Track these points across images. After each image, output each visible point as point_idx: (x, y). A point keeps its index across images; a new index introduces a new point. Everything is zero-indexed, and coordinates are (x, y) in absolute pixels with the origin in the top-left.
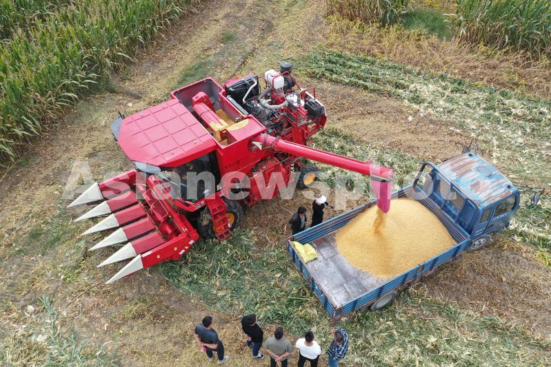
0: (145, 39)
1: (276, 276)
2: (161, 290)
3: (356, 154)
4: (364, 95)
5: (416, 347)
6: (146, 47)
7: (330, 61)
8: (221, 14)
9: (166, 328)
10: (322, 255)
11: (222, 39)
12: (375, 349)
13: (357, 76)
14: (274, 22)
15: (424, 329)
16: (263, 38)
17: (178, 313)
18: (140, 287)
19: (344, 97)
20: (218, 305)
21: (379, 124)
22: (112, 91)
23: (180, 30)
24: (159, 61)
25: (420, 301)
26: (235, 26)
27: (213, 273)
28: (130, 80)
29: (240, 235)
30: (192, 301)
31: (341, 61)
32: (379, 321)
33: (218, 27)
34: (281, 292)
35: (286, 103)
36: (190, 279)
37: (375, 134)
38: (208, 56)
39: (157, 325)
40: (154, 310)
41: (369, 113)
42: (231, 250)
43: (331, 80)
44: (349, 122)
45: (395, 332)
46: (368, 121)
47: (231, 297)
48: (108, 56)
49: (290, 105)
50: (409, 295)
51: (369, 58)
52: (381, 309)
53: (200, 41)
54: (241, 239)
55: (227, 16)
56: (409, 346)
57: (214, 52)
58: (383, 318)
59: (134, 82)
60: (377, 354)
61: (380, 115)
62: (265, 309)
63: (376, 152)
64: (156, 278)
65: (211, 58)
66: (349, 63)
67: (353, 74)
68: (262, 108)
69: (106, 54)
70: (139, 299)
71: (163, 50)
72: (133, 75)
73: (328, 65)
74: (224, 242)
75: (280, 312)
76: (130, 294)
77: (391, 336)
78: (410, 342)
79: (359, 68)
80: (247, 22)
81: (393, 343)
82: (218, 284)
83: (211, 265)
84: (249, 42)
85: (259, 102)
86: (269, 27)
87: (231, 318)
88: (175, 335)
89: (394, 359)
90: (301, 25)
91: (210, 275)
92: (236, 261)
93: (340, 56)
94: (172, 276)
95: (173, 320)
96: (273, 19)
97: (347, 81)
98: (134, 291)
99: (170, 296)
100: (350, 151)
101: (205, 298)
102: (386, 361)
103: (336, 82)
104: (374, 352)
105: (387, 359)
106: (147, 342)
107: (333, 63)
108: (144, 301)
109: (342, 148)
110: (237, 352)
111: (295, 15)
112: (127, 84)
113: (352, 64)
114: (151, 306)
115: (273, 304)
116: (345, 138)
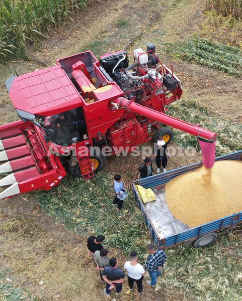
0: (57, 20)
1: (124, 211)
2: (34, 213)
3: (208, 123)
4: (224, 77)
5: (226, 280)
6: (57, 27)
7: (201, 48)
8: (120, 5)
9: (32, 241)
10: (160, 198)
11: (118, 25)
12: (192, 277)
13: (221, 61)
14: (162, 14)
15: (235, 267)
16: (150, 26)
17: (44, 231)
18: (19, 208)
19: (207, 77)
20: (75, 229)
21: (231, 101)
22: (26, 59)
23: (87, 16)
24: (65, 38)
25: (237, 245)
26: (130, 15)
27: (76, 204)
28: (41, 51)
29: (101, 177)
30: (56, 224)
31: (210, 48)
32: (199, 256)
33: (116, 15)
34: (126, 224)
35: (147, 76)
36: (57, 207)
37: (227, 109)
38: (104, 37)
39: (26, 238)
40: (26, 226)
41: (225, 92)
42: (93, 188)
43: (199, 63)
44: (207, 97)
45: (211, 266)
46: (224, 98)
47: (86, 223)
48: (24, 31)
49: (150, 77)
50: (228, 238)
51: (233, 47)
52: (204, 247)
53: (100, 25)
54: (103, 181)
55: (125, 7)
56: (221, 278)
57: (109, 34)
58: (203, 254)
59: (43, 53)
60: (192, 281)
61: (234, 94)
62: (110, 236)
63: (225, 123)
64: (32, 203)
65: (106, 39)
66: (216, 50)
67: (218, 60)
68: (126, 78)
69: (23, 30)
70: (16, 218)
71: (70, 30)
72: (44, 48)
73: (199, 50)
74: (89, 181)
75: (121, 240)
76: (11, 213)
77: (207, 269)
78: (222, 275)
79: (224, 55)
80: (140, 12)
81: (208, 274)
82: (78, 213)
83: (75, 198)
84: (138, 28)
85: (125, 73)
86: (157, 18)
87: (83, 240)
88: (38, 247)
89: (205, 287)
90: (184, 17)
91: (73, 205)
92: (95, 197)
93: (210, 44)
94: (45, 203)
95: (39, 236)
96: (162, 11)
97: (212, 64)
98: (14, 211)
99: (40, 218)
100: (203, 120)
101: (67, 222)
102: (199, 287)
103: (203, 65)
104: (191, 279)
105: (200, 286)
106: (16, 250)
107: (203, 49)
108: (20, 219)
109: (197, 117)
110: (83, 266)
111: (179, 9)
112: (37, 54)
113: (219, 51)
114: (25, 223)
115: (118, 233)
116: (201, 109)
